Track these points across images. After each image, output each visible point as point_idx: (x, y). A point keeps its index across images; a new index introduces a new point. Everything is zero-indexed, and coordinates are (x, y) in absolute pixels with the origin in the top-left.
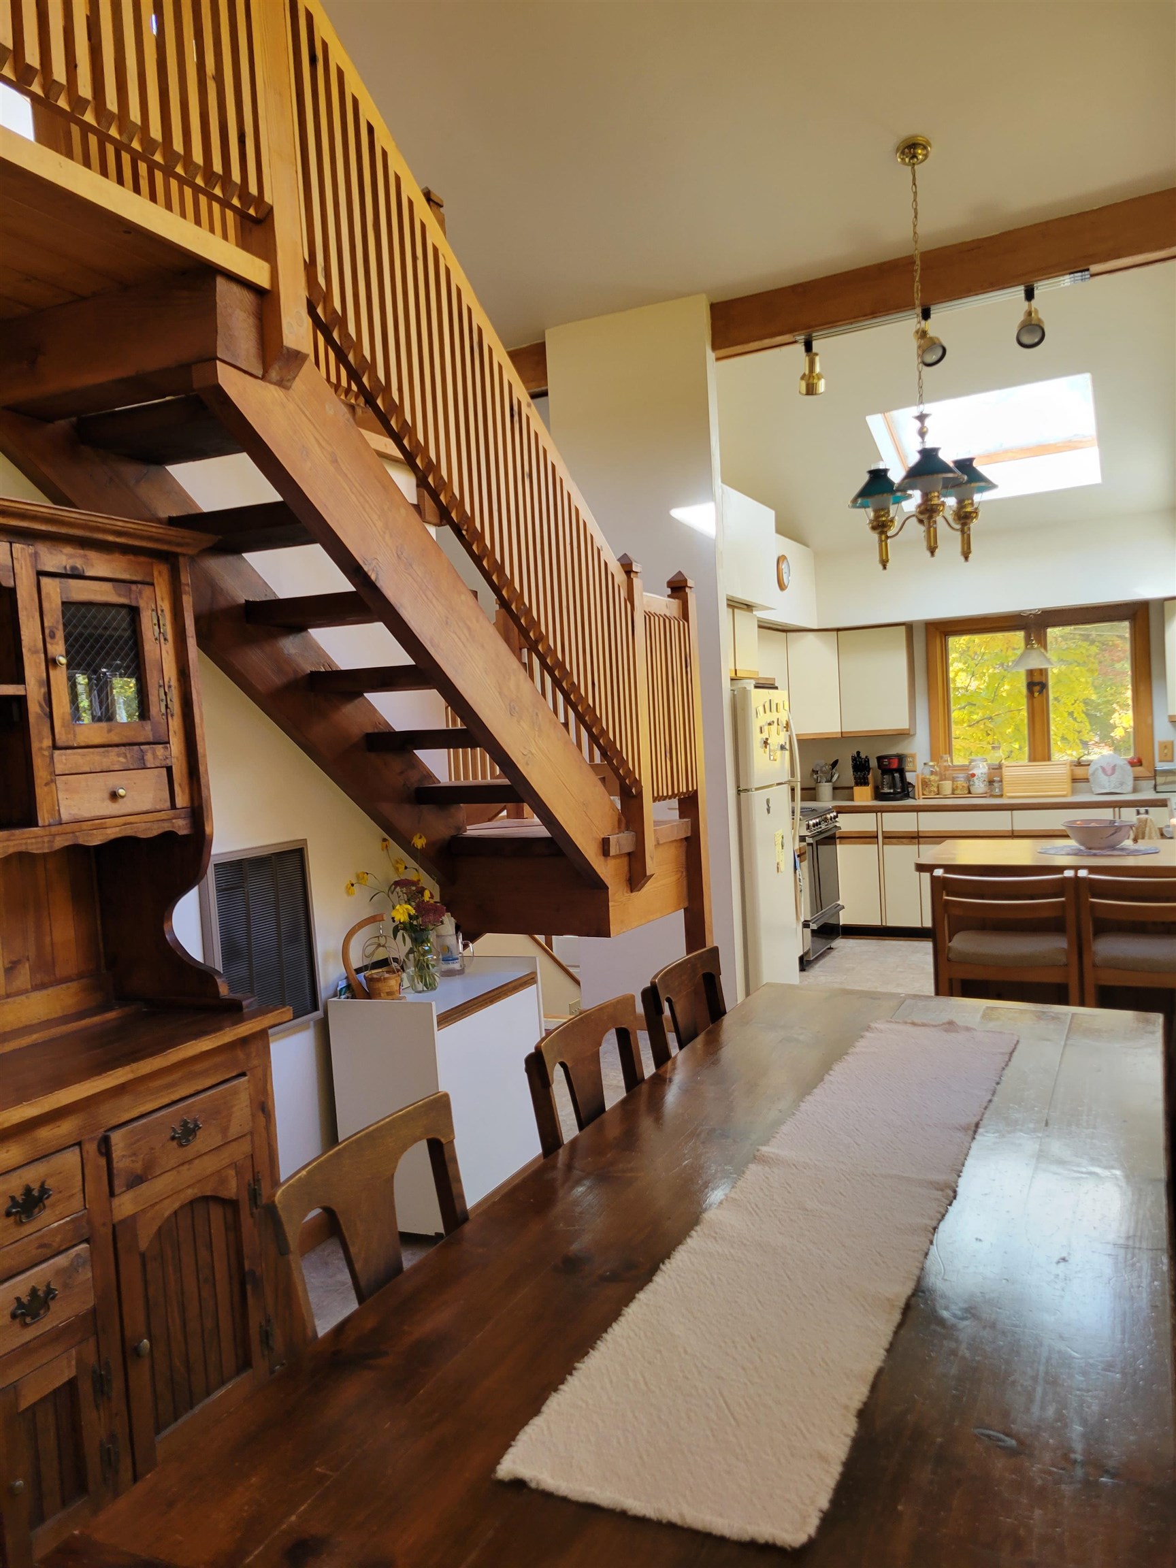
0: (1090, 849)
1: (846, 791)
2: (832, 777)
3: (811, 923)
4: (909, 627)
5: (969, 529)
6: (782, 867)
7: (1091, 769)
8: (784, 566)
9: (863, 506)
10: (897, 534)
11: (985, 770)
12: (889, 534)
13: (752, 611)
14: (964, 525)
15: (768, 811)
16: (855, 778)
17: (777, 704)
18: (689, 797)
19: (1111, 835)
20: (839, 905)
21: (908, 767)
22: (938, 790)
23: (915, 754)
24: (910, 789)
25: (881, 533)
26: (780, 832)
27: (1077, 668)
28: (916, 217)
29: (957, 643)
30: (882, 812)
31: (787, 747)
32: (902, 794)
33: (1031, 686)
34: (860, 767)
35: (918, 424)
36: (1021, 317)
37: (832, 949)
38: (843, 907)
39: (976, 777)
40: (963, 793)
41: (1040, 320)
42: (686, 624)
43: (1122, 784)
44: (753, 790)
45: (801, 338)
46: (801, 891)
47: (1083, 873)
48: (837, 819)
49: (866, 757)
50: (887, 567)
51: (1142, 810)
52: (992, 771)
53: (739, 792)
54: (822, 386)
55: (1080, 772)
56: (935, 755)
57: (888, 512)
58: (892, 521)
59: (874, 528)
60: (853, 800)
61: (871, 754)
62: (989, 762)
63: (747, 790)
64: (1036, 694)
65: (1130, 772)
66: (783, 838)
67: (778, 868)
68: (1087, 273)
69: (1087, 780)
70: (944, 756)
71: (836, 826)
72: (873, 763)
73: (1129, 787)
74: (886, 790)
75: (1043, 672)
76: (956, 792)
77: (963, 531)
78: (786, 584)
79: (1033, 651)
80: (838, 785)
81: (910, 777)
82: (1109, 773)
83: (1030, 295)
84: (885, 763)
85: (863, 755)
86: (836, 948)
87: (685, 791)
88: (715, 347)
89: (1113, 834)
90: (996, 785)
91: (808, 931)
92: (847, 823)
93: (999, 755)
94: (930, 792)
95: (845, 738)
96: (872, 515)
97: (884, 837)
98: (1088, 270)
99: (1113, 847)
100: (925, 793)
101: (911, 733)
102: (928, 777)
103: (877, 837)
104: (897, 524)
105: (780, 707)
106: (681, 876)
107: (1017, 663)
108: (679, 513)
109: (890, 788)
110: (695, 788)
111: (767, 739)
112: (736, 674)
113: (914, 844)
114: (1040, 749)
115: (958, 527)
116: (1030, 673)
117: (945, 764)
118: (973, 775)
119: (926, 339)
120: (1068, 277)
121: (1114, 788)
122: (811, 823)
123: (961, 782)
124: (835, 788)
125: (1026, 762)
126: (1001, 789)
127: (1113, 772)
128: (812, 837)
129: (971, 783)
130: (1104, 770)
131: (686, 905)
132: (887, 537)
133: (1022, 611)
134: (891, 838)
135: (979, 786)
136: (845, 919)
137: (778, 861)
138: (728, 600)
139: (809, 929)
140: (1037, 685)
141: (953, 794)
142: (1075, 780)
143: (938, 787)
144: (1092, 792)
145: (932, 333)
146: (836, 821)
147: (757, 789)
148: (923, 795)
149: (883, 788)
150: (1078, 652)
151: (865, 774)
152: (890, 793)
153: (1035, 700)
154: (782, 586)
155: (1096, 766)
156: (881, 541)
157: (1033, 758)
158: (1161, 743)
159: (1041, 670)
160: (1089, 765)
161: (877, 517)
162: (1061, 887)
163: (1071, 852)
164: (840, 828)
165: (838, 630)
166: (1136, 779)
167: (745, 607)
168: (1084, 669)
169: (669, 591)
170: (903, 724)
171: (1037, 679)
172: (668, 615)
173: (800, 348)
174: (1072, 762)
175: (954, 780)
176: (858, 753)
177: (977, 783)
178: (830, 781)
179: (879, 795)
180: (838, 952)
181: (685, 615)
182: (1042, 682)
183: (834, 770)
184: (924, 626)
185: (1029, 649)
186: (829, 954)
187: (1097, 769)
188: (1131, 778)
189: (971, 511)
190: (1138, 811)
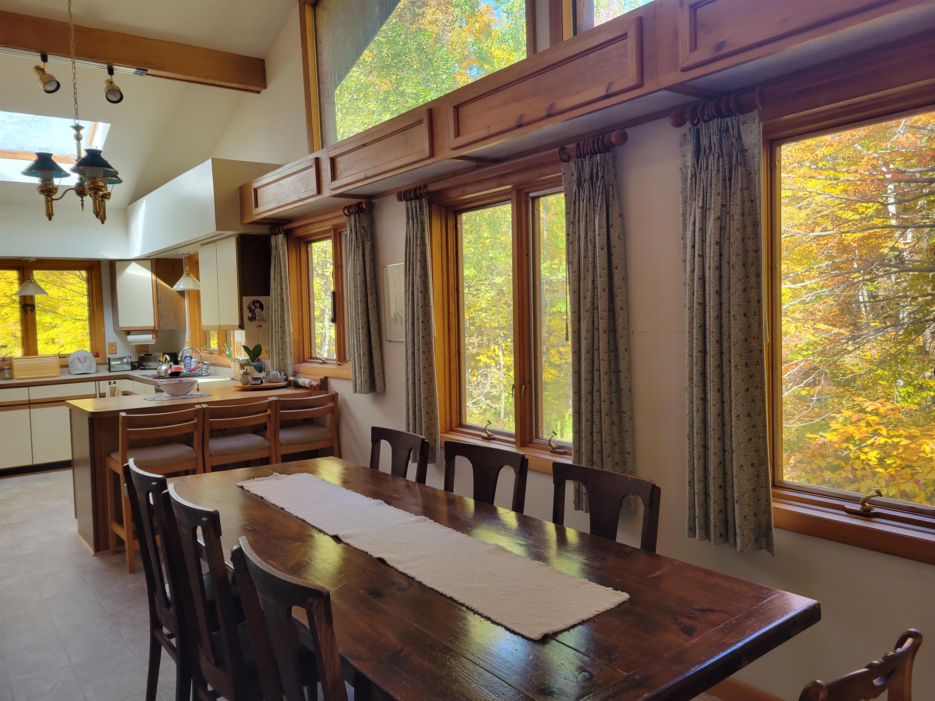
7: (70, 359)
9: (34, 175)
10: (60, 199)
12: (54, 197)
19: (189, 387)
25: (48, 196)
33: (25, 307)
35: (74, 132)
41: (118, 87)
43: (90, 368)
51: (112, 382)
52: (4, 361)
55: (63, 362)
57: (53, 183)
58: (56, 189)
59: (42, 193)
64: (29, 312)
65: (94, 360)
69: (68, 366)
73: (94, 370)
75: (31, 298)
79: (31, 284)
82: (83, 361)
83: (112, 73)
90: (7, 371)
96: (40, 182)
114: (31, 347)
116: (22, 298)
119: (45, 75)
121: (86, 370)
125: (22, 355)
126: (12, 374)
127: (85, 362)
130: (79, 359)
132: (52, 200)
140: (27, 305)
142: (62, 366)
144: (71, 374)
145: (49, 72)
153: (29, 316)
155: (73, 357)
156: (47, 201)
157: (27, 354)
158: (109, 343)
160: (68, 357)
161: (44, 184)
166: (97, 365)
171: (28, 302)
174: (54, 355)
182: (31, 304)
185: (21, 282)
187: (75, 359)
188: (95, 364)
189: (107, 194)
190: (110, 382)
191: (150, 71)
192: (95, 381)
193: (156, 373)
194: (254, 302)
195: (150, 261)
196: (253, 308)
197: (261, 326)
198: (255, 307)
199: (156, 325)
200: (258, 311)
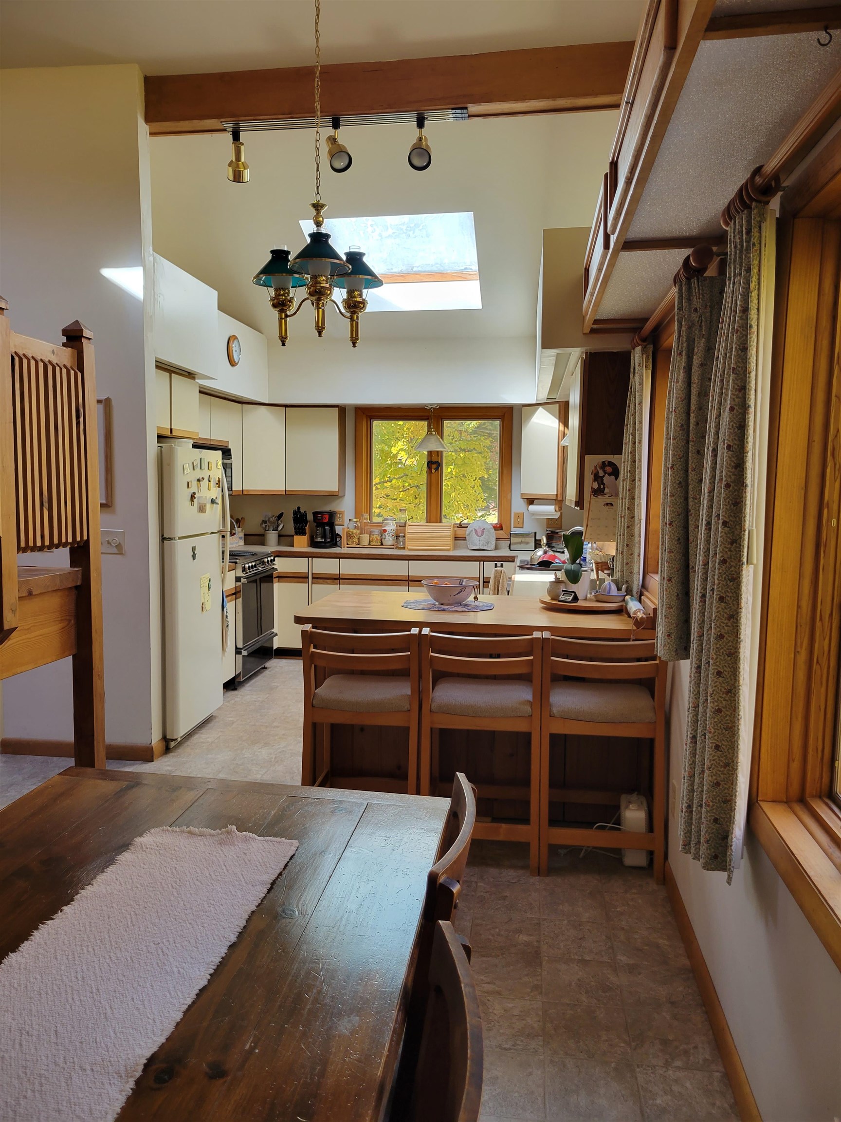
0: (442, 604)
1: (289, 539)
2: (278, 526)
3: (242, 650)
4: (342, 410)
5: (357, 318)
6: (208, 606)
7: (468, 530)
8: (234, 346)
9: (266, 285)
10: (295, 313)
11: (394, 527)
12: (289, 313)
13: (194, 378)
14: (353, 313)
15: (194, 557)
16: (295, 529)
17: (209, 463)
18: (79, 547)
19: (458, 594)
20: (273, 633)
21: (337, 521)
22: (359, 542)
23: (343, 512)
24: (338, 539)
25: (282, 311)
26: (208, 576)
27: (476, 455)
28: (318, 15)
29: (378, 426)
30: (312, 557)
31: (219, 501)
32: (331, 543)
33: (430, 464)
34: (300, 519)
36: (414, 141)
37: (266, 668)
38: (276, 635)
39: (387, 532)
40: (376, 544)
41: (427, 146)
42: (79, 374)
43: (488, 543)
44: (177, 538)
45: (229, 126)
46: (227, 626)
47: (426, 631)
48: (274, 562)
49: (305, 512)
50: (286, 343)
51: (499, 564)
52: (399, 528)
53: (163, 539)
54: (247, 175)
55: (460, 532)
56: (358, 514)
57: (288, 294)
58: (290, 301)
59: (274, 306)
60: (293, 546)
61: (309, 510)
62: (398, 521)
63: (170, 539)
64: (433, 471)
65: (493, 534)
66: (210, 581)
67: (202, 608)
68: (465, 111)
69: (464, 539)
70: (365, 514)
71: (273, 568)
72: (310, 517)
73: (493, 546)
74: (319, 539)
75: (439, 454)
76: (372, 543)
77: (352, 319)
78: (236, 361)
79: (432, 437)
80: (283, 533)
81: (338, 530)
82: (480, 534)
83: (421, 124)
84: (319, 518)
85: (302, 511)
86: (269, 668)
87: (70, 540)
88: (147, 120)
89: (459, 593)
90: (401, 539)
91: (240, 657)
92: (281, 565)
93: (404, 516)
94: (353, 542)
95: (288, 496)
96: (273, 294)
97: (313, 578)
98: (466, 108)
99: (460, 604)
100: (349, 543)
101: (340, 495)
102: (352, 530)
103: (308, 578)
104: (295, 304)
105: (213, 466)
106: (68, 625)
107: (421, 445)
108: (108, 273)
109: (322, 538)
110: (85, 538)
111: (194, 493)
112: (171, 432)
113: (336, 584)
114: (435, 514)
115: (348, 315)
116: (430, 453)
117: (365, 521)
118: (385, 531)
119: (334, 145)
120: (450, 111)
121: (483, 546)
122: (247, 566)
123: (376, 537)
124: (280, 536)
125: (423, 522)
126: (404, 543)
127: (483, 535)
128: (247, 578)
129: (383, 537)
130: (476, 531)
131: (74, 652)
132: (287, 316)
133: (426, 405)
134: (319, 578)
135: (389, 540)
136: (277, 644)
137: (203, 601)
138: (156, 361)
139: (241, 656)
140: (434, 463)
141: (369, 545)
142: (456, 538)
143: (359, 539)
144: (467, 549)
145: (340, 141)
146: (274, 564)
147: (180, 538)
148: (347, 544)
149: (316, 538)
150: (477, 443)
151: (303, 526)
152: (322, 542)
153: (432, 475)
154: (232, 363)
155: (471, 529)
156: (281, 319)
157: (429, 520)
158: (515, 514)
159: (438, 452)
160: (467, 527)
161: (277, 295)
162: (408, 643)
163: (426, 607)
164: (276, 570)
165: (286, 406)
166: (497, 539)
167: (187, 374)
168: (480, 456)
169: (64, 339)
170: (334, 487)
171: (434, 459)
172: (55, 362)
173: (229, 137)
174: (455, 524)
175: (370, 534)
176: (299, 508)
177: (387, 537)
178: (277, 530)
179: (313, 544)
180: (270, 671)
181: (80, 367)
182: (438, 462)
183: (279, 521)
184: (354, 409)
185: (429, 435)
186: (261, 673)
187: (472, 531)
188: (494, 539)
189: (359, 302)
190: (496, 564)
191: (473, 108)
192: (480, 561)
193: (529, 559)
194: (604, 465)
195: (557, 405)
196: (601, 473)
197: (612, 505)
198: (605, 473)
199: (559, 493)
200: (607, 479)
